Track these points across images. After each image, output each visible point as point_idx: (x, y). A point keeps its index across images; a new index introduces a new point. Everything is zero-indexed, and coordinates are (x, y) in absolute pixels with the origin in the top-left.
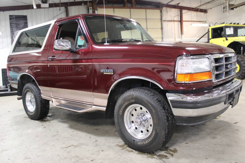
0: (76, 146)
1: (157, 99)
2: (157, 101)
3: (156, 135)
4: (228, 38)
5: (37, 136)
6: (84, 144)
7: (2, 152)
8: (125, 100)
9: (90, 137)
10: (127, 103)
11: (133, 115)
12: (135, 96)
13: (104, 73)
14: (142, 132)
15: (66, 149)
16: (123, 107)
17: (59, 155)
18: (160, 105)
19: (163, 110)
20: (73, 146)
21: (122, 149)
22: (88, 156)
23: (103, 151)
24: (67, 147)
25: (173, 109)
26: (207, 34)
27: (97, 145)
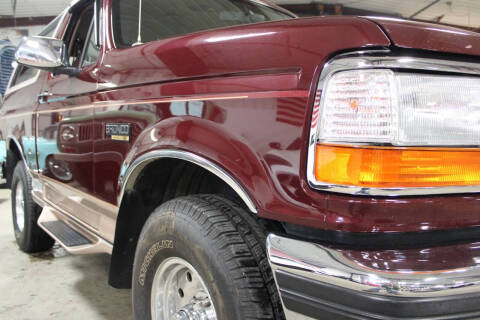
2: (238, 262)
10: (154, 249)
11: (181, 293)
13: (113, 137)
18: (247, 280)
19: (257, 306)
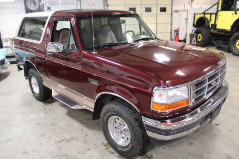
0: (68, 140)
1: (135, 118)
2: (135, 120)
3: (133, 147)
4: (238, 12)
5: (38, 124)
6: (75, 138)
7: (7, 142)
8: (108, 111)
9: (82, 130)
10: (110, 114)
11: (116, 122)
12: (116, 110)
13: (91, 82)
14: (123, 138)
15: (58, 143)
16: (107, 115)
17: (51, 152)
18: (137, 124)
20: (65, 141)
21: (106, 149)
22: (76, 155)
23: (89, 149)
24: (60, 142)
25: (148, 132)
26: (217, 5)
27: (85, 142)
